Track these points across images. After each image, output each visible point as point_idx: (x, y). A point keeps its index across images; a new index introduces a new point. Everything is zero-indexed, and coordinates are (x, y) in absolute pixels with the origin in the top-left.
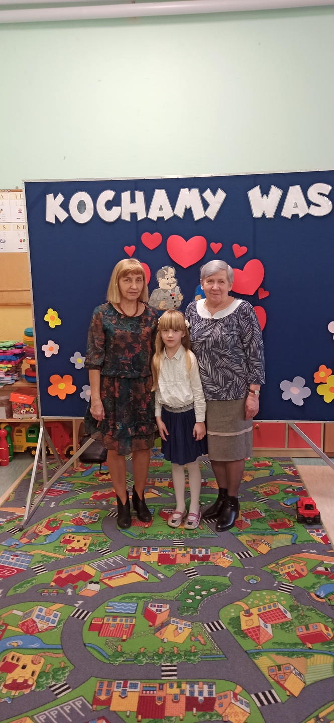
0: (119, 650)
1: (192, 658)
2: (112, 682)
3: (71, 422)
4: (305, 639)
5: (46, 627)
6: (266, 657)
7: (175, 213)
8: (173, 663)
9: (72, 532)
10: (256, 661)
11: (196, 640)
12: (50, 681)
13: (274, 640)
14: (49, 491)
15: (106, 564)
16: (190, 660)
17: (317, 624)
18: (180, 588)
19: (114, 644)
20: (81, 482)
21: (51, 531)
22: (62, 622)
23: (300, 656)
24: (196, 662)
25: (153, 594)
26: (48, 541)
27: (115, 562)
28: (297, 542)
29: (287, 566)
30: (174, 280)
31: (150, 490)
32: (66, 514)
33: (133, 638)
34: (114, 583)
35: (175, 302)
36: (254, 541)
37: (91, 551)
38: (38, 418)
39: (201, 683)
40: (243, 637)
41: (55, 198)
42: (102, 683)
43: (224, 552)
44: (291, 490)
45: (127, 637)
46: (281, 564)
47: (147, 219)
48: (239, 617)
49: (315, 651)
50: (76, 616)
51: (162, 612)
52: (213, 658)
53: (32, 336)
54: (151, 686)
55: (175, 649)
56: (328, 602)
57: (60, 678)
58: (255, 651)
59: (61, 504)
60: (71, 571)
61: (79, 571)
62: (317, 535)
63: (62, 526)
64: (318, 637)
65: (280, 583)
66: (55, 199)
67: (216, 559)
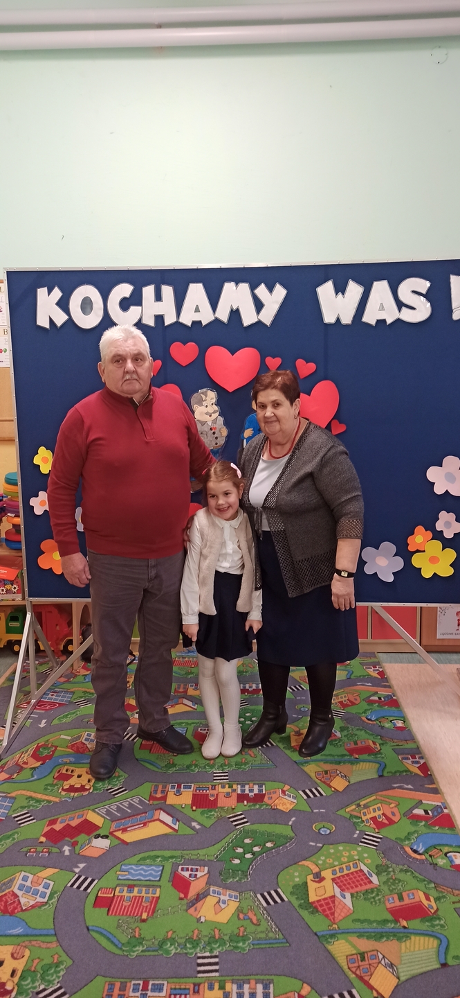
0: (137, 936)
1: (241, 944)
2: (126, 982)
3: (70, 605)
4: (398, 914)
5: (32, 903)
6: (344, 941)
7: (217, 315)
8: (213, 952)
9: (71, 763)
10: (329, 947)
11: (246, 917)
12: (37, 984)
13: (355, 916)
14: (39, 703)
15: (119, 809)
16: (236, 947)
17: (415, 891)
18: (223, 842)
19: (130, 926)
20: (84, 690)
21: (40, 763)
22: (56, 895)
23: (392, 938)
24: (245, 950)
25: (185, 852)
26: (36, 777)
27: (131, 806)
28: (385, 774)
29: (371, 808)
30: (216, 408)
31: (180, 700)
32: (62, 737)
33: (157, 917)
34: (130, 837)
35: (216, 438)
36: (326, 772)
37: (97, 790)
38: (24, 599)
39: (253, 982)
40: (312, 913)
41: (49, 292)
42: (112, 985)
43: (285, 789)
44: (376, 698)
45: (148, 915)
46: (364, 805)
47: (177, 324)
48: (306, 883)
49: (410, 931)
50: (75, 886)
51: (197, 879)
52: (270, 943)
53: (16, 484)
54: (183, 987)
55: (217, 931)
56: (429, 859)
57: (52, 979)
58: (328, 933)
59: (56, 722)
60: (69, 821)
61: (80, 820)
62: (413, 762)
63: (56, 754)
64: (416, 911)
65: (363, 833)
66: (49, 295)
67: (274, 800)
